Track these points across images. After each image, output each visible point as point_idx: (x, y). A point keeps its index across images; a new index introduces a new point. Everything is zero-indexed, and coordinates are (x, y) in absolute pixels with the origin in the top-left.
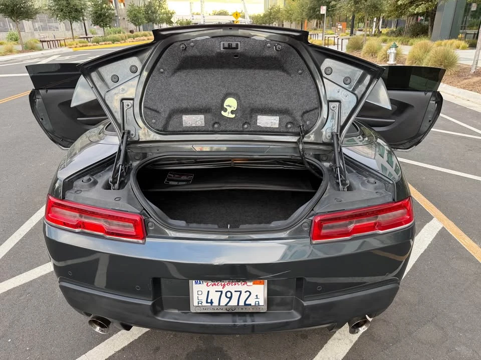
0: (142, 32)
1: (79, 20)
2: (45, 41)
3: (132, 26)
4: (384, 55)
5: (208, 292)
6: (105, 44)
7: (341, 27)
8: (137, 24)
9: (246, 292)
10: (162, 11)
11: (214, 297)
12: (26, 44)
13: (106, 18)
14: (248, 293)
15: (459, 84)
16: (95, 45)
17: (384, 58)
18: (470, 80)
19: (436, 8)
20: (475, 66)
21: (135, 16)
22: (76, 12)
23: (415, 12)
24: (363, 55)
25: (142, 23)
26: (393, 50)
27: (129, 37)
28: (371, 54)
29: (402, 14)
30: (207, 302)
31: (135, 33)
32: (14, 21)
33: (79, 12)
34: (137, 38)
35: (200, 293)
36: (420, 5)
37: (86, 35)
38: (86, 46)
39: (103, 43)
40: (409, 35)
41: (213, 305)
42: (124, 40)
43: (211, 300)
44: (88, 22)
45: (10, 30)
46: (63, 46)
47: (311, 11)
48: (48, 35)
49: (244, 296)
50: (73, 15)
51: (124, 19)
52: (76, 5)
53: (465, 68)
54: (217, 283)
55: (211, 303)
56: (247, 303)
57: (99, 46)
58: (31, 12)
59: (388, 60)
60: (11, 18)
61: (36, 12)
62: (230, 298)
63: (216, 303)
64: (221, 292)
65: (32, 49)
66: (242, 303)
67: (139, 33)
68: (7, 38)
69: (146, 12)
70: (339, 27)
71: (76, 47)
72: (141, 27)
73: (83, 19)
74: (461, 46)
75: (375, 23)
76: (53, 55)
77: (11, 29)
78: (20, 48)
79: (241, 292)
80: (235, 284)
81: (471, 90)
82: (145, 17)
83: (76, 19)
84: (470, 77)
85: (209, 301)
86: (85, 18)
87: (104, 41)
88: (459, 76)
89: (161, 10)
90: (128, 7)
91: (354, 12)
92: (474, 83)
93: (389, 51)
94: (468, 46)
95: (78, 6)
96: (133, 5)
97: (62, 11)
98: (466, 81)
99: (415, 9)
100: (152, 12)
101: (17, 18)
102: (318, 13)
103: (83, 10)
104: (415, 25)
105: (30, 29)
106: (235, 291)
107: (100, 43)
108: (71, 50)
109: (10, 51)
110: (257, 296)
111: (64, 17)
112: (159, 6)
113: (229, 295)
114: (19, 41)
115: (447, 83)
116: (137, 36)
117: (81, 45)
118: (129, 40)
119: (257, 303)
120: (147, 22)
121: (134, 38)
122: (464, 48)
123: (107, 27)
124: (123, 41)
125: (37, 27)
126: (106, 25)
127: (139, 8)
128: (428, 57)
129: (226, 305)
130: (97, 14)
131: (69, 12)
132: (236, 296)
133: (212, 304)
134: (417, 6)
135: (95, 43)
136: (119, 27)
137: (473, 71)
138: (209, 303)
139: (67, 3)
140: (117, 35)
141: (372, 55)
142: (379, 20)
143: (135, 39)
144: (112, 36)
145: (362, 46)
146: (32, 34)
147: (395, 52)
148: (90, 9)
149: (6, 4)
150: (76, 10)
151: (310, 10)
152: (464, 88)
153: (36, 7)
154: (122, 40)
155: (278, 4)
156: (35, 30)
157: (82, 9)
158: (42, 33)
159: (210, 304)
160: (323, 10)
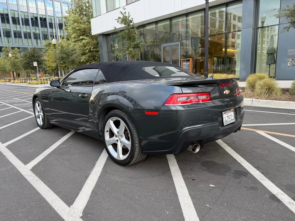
9: (231, 115)
30: (226, 121)
35: (224, 118)
64: (228, 116)
119: (233, 119)
129: (229, 121)
160: (35, 64)
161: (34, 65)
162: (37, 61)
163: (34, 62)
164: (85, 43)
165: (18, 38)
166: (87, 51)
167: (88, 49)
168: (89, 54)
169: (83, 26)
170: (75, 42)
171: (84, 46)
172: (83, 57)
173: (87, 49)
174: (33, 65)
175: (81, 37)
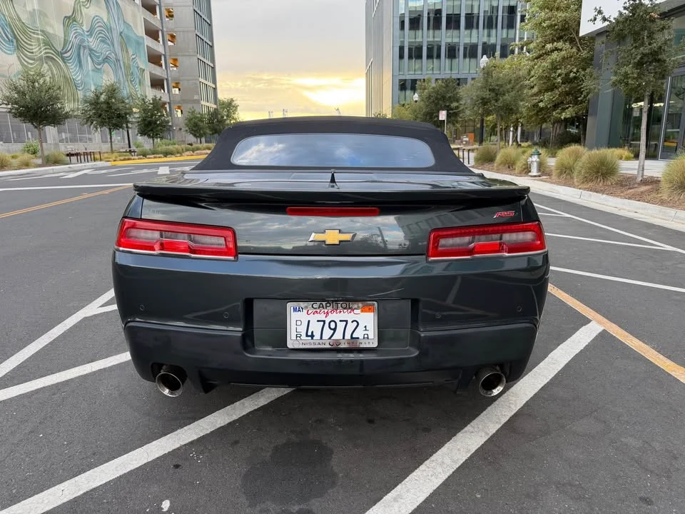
0: (205, 145)
1: (121, 127)
2: (73, 155)
3: (191, 138)
4: (525, 165)
5: (309, 321)
6: (155, 158)
7: (467, 139)
8: (198, 135)
9: (352, 322)
10: (232, 122)
11: (316, 328)
12: (48, 156)
13: (158, 126)
14: (355, 324)
15: (622, 194)
16: (141, 159)
17: (525, 169)
18: (636, 190)
19: (587, 112)
20: (641, 174)
21: (196, 125)
22: (118, 117)
23: (562, 118)
24: (497, 167)
25: (205, 134)
26: (535, 158)
27: (187, 150)
28: (507, 166)
29: (544, 120)
30: (307, 336)
31: (194, 146)
32: (36, 127)
33: (123, 117)
34: (198, 152)
35: (299, 323)
36: (567, 108)
37: (130, 147)
38: (129, 159)
39: (152, 156)
40: (556, 147)
41: (314, 338)
42: (180, 153)
43: (312, 332)
44: (134, 130)
45: (27, 141)
46: (97, 160)
47: (428, 117)
48: (79, 147)
49: (351, 327)
50: (114, 122)
51: (180, 129)
52: (118, 109)
53: (629, 178)
54: (319, 311)
55: (312, 336)
56: (354, 336)
57: (146, 160)
58: (60, 116)
59: (530, 171)
60: (32, 124)
61: (67, 116)
62: (335, 330)
63: (317, 336)
64: (324, 321)
65: (57, 162)
66: (348, 336)
67: (200, 146)
68: (22, 150)
69: (211, 121)
70: (465, 139)
71: (115, 161)
72: (203, 139)
73: (127, 127)
74: (624, 156)
75: (511, 133)
76: (83, 170)
77: (28, 139)
78: (39, 161)
79: (347, 321)
80: (340, 312)
81: (639, 201)
82: (209, 127)
83: (117, 126)
84: (636, 186)
85: (310, 334)
86: (130, 125)
87: (153, 154)
88: (622, 185)
89: (230, 120)
90: (186, 114)
91: (482, 115)
92: (642, 192)
93: (530, 159)
94: (632, 155)
95: (121, 110)
96: (193, 112)
97: (100, 116)
98: (632, 190)
99: (560, 113)
100: (218, 121)
101: (40, 123)
102: (436, 119)
103: (128, 116)
104: (563, 134)
105: (54, 140)
106: (341, 321)
107: (148, 156)
108: (109, 164)
109: (27, 165)
110: (365, 327)
111: (102, 124)
112: (228, 116)
113: (333, 325)
114: (39, 154)
115: (607, 194)
116: (198, 149)
117: (122, 158)
118: (188, 153)
119: (366, 336)
120: (211, 133)
121: (193, 152)
122: (628, 159)
123: (157, 138)
124: (179, 155)
125: (64, 137)
126: (157, 135)
127: (202, 115)
128: (580, 164)
129: (330, 338)
130: (146, 122)
131: (109, 118)
132: (341, 326)
133: (312, 339)
134: (564, 110)
135: (141, 156)
136: (174, 138)
137: (639, 179)
138: (309, 336)
139: (107, 107)
140: (171, 147)
141: (509, 167)
142: (517, 129)
143: (196, 152)
144: (164, 148)
145: (495, 156)
146: (56, 145)
147: (538, 160)
148: (137, 116)
149: (27, 106)
150: (119, 116)
151: (426, 115)
152: (629, 198)
153: (67, 109)
154: (178, 153)
155: (384, 113)
156: (61, 141)
157: (126, 114)
158: (69, 145)
159: (310, 338)
160: (443, 115)
161: (440, 119)
162: (448, 108)
163: (440, 112)
164: (558, 60)
165: (414, 60)
166: (559, 80)
167: (563, 76)
168: (565, 88)
169: (561, 15)
170: (537, 58)
171: (554, 67)
172: (547, 96)
173: (559, 75)
174: (438, 116)
175: (549, 46)
